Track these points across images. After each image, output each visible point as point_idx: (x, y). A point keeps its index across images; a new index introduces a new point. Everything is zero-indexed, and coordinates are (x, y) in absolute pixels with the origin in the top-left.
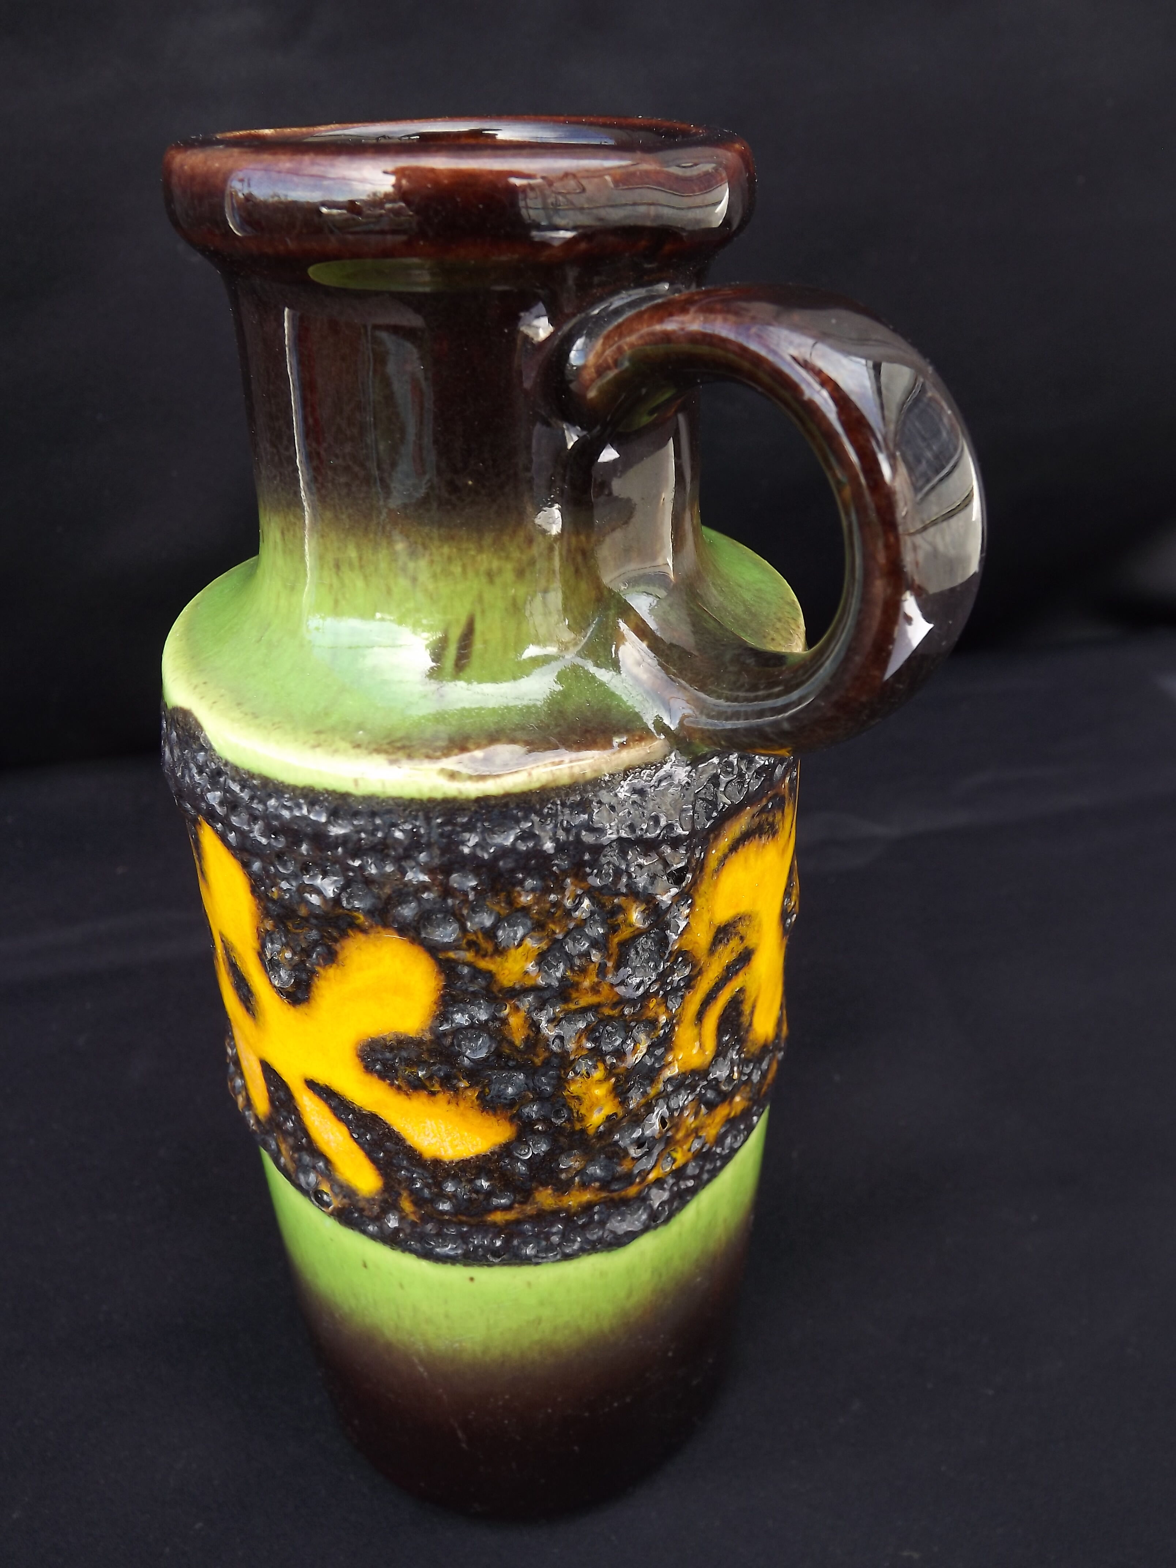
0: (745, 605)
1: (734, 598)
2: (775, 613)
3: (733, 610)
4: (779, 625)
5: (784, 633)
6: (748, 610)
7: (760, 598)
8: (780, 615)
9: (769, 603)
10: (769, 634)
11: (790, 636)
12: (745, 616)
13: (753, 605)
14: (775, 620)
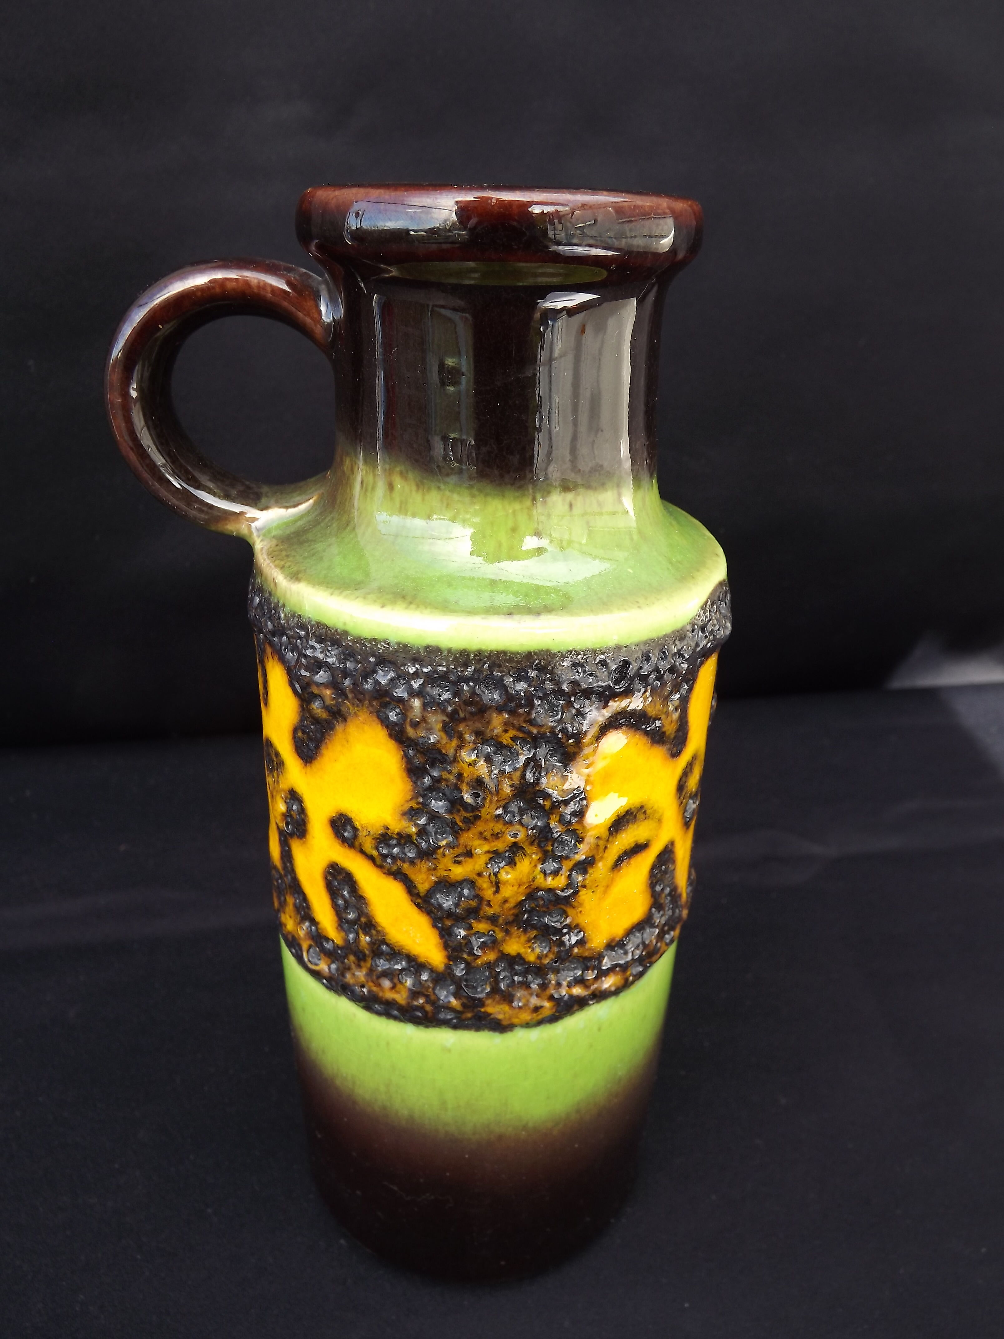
0: (312, 541)
1: (320, 535)
2: (294, 556)
3: (312, 531)
4: (284, 553)
5: (276, 553)
6: (308, 541)
7: (313, 555)
8: (291, 559)
9: (305, 558)
10: (282, 545)
11: (272, 556)
12: (304, 537)
13: (309, 546)
14: (289, 553)
